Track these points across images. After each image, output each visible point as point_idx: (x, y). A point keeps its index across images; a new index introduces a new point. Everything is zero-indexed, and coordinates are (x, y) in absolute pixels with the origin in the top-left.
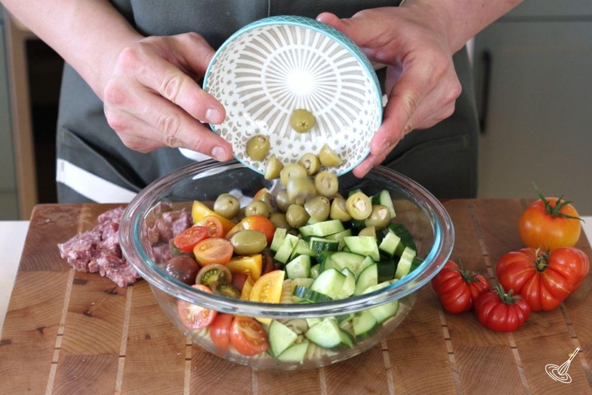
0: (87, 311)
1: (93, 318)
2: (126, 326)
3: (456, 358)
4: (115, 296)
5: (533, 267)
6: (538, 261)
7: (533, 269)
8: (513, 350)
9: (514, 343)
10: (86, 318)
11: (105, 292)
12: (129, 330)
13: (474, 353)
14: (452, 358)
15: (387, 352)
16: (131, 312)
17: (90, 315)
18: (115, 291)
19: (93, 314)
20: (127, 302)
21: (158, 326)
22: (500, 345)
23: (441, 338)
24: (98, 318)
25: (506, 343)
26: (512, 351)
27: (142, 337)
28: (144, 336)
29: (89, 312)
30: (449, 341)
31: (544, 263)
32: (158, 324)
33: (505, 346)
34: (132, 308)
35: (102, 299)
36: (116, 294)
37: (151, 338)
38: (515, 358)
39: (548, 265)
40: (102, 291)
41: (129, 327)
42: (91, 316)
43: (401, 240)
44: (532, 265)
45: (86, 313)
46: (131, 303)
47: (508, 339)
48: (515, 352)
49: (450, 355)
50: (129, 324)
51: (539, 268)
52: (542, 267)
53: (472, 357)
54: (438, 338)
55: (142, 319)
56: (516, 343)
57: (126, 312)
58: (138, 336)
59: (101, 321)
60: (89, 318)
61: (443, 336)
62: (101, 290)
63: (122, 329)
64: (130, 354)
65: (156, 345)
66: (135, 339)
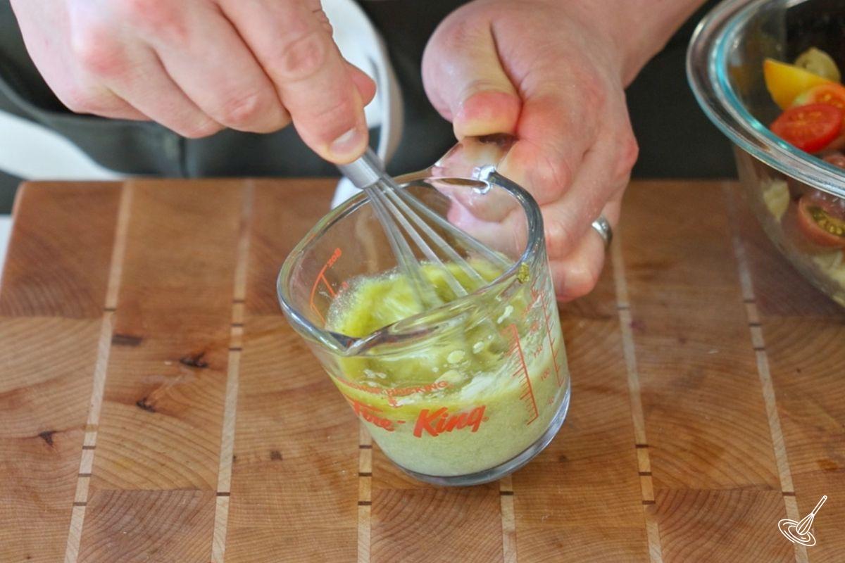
0: (145, 399)
1: (158, 415)
2: (228, 432)
4: (202, 370)
11: (180, 361)
12: (236, 441)
16: (238, 403)
17: (151, 409)
18: (200, 361)
19: (158, 406)
20: (230, 384)
21: (298, 434)
24: (168, 414)
27: (265, 456)
28: (268, 454)
29: (148, 403)
32: (297, 430)
34: (239, 396)
35: (176, 377)
36: (204, 366)
37: (284, 457)
40: (173, 359)
41: (236, 434)
42: (153, 411)
45: (143, 404)
50: (236, 428)
55: (261, 419)
57: (227, 404)
58: (255, 453)
59: (175, 421)
60: (149, 413)
62: (170, 358)
64: (239, 490)
65: (295, 472)
66: (248, 459)
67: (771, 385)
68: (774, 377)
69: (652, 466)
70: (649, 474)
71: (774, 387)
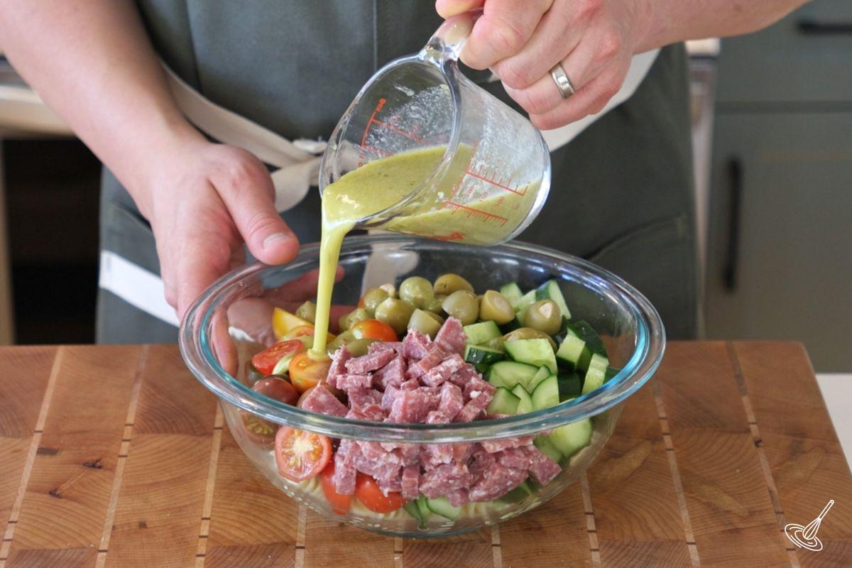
0: (56, 490)
1: (63, 500)
2: (112, 510)
4: (97, 470)
10: (52, 500)
11: (84, 465)
12: (116, 516)
16: (120, 492)
17: (59, 496)
18: (98, 464)
19: (64, 494)
20: (116, 479)
21: (160, 511)
23: (582, 529)
24: (70, 500)
27: (134, 526)
28: (137, 524)
29: (58, 493)
30: (595, 535)
32: (160, 509)
34: (122, 487)
35: (79, 475)
36: (100, 467)
37: (148, 526)
40: (79, 464)
41: (116, 512)
42: (61, 498)
43: (586, 345)
45: (53, 493)
46: (121, 480)
50: (117, 508)
55: (136, 501)
57: (112, 493)
58: (128, 524)
59: (75, 504)
60: (58, 499)
61: (586, 527)
62: (77, 463)
63: (105, 515)
64: (114, 548)
65: (154, 536)
66: (123, 528)
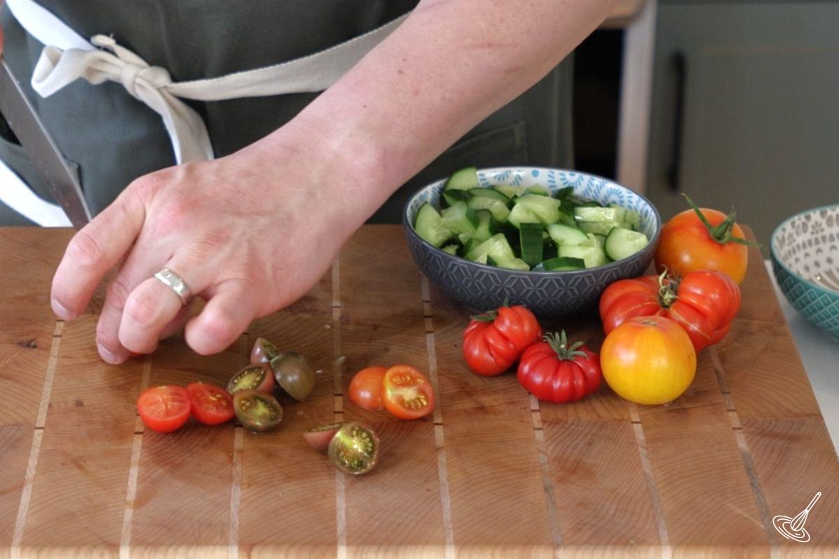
2: (47, 389)
3: (545, 435)
4: (32, 349)
5: (654, 301)
6: (662, 292)
7: (653, 303)
8: (635, 425)
9: (638, 416)
11: (19, 344)
12: (52, 395)
13: (573, 429)
14: (539, 435)
15: (442, 426)
16: (56, 371)
18: (33, 343)
20: (51, 358)
21: (96, 389)
22: (615, 419)
23: (525, 408)
25: (625, 417)
26: (632, 427)
27: (71, 404)
28: (73, 403)
30: (538, 414)
31: (671, 293)
32: (95, 387)
33: (623, 420)
34: (57, 366)
35: (14, 354)
36: (34, 347)
37: (85, 404)
38: (637, 436)
39: (677, 297)
40: (14, 343)
41: (53, 390)
44: (653, 297)
46: (56, 359)
47: (629, 411)
48: (638, 428)
49: (536, 432)
50: (53, 386)
51: (664, 303)
52: (669, 301)
53: (570, 434)
54: (521, 408)
55: (72, 380)
56: (640, 416)
57: (48, 371)
58: (65, 402)
59: (10, 382)
61: (529, 407)
62: (12, 342)
63: (41, 393)
64: (51, 425)
65: (91, 414)
66: (59, 406)
67: (435, 355)
68: (437, 350)
69: (344, 407)
70: (342, 412)
71: (437, 356)
